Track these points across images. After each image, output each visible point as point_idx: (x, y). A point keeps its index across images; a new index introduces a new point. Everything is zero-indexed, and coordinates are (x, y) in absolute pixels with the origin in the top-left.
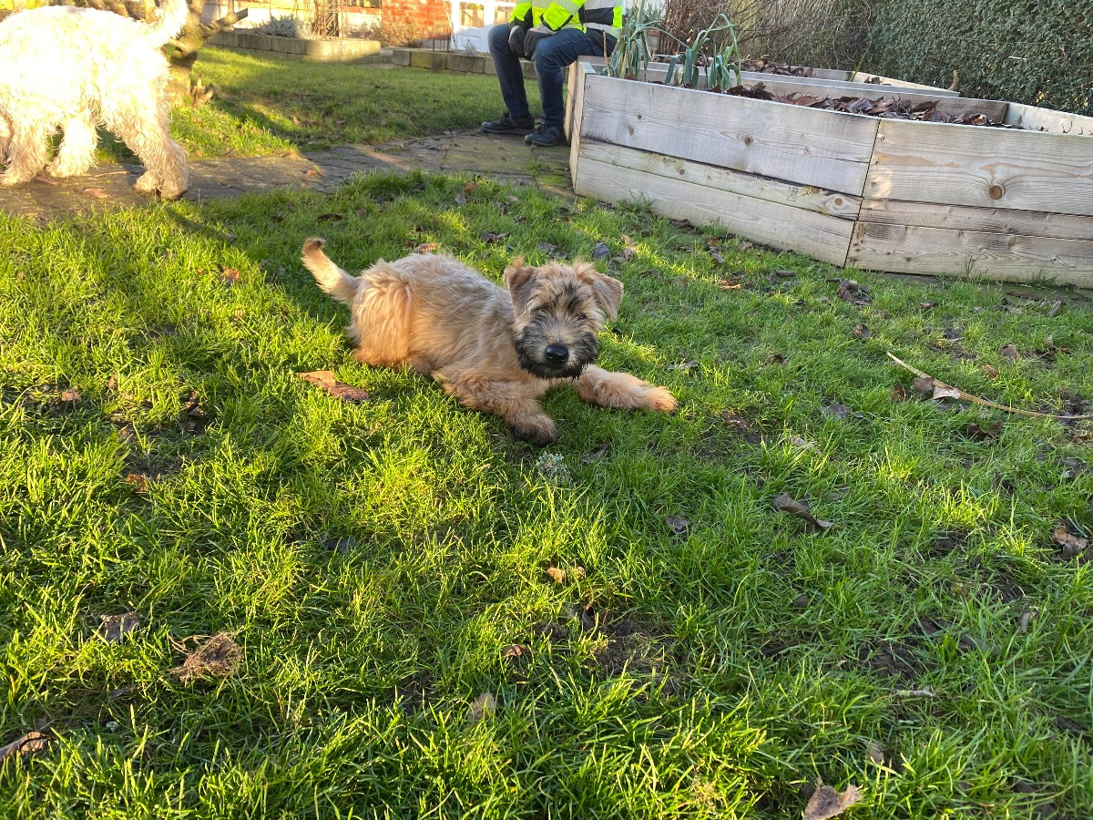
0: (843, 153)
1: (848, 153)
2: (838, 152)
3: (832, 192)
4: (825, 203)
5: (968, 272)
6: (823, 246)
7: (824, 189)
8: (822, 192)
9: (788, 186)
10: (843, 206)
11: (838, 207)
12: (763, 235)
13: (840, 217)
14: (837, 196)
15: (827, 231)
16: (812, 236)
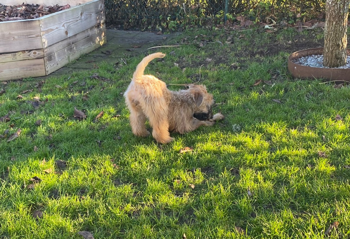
0: (30, 35)
1: (32, 35)
2: (28, 35)
3: (30, 51)
4: (29, 55)
5: (69, 61)
6: (35, 71)
7: (27, 51)
8: (26, 52)
9: (11, 54)
10: (37, 54)
11: (35, 55)
12: (7, 77)
13: (38, 58)
14: (33, 51)
15: (35, 65)
16: (29, 69)
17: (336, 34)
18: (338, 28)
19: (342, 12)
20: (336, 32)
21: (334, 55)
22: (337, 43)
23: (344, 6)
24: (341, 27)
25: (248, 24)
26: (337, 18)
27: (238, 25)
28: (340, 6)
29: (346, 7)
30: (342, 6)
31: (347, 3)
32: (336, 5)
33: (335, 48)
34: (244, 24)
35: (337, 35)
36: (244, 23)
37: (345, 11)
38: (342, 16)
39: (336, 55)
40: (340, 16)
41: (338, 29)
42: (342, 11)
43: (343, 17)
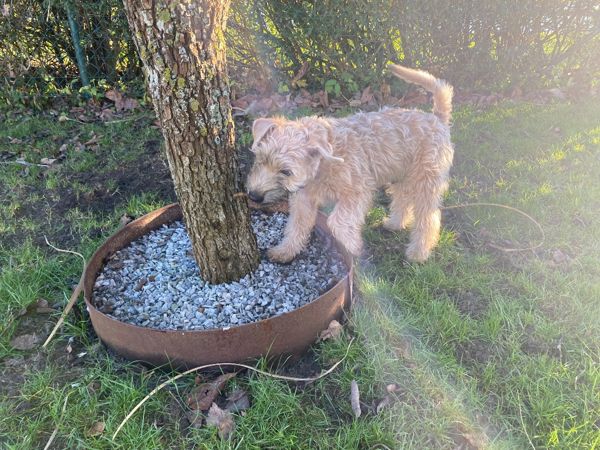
17: (200, 195)
18: (203, 175)
19: (201, 123)
20: (200, 189)
21: (212, 250)
22: (211, 221)
23: (204, 105)
24: (212, 173)
25: (130, 106)
26: (190, 144)
27: (112, 108)
28: (188, 106)
29: (213, 107)
30: (195, 104)
31: (218, 92)
32: (175, 101)
33: (210, 234)
34: (122, 107)
35: (206, 198)
36: (122, 103)
37: (213, 120)
38: (206, 138)
39: (217, 252)
40: (199, 139)
41: (204, 181)
42: (200, 121)
43: (209, 140)
